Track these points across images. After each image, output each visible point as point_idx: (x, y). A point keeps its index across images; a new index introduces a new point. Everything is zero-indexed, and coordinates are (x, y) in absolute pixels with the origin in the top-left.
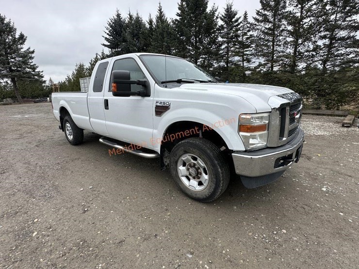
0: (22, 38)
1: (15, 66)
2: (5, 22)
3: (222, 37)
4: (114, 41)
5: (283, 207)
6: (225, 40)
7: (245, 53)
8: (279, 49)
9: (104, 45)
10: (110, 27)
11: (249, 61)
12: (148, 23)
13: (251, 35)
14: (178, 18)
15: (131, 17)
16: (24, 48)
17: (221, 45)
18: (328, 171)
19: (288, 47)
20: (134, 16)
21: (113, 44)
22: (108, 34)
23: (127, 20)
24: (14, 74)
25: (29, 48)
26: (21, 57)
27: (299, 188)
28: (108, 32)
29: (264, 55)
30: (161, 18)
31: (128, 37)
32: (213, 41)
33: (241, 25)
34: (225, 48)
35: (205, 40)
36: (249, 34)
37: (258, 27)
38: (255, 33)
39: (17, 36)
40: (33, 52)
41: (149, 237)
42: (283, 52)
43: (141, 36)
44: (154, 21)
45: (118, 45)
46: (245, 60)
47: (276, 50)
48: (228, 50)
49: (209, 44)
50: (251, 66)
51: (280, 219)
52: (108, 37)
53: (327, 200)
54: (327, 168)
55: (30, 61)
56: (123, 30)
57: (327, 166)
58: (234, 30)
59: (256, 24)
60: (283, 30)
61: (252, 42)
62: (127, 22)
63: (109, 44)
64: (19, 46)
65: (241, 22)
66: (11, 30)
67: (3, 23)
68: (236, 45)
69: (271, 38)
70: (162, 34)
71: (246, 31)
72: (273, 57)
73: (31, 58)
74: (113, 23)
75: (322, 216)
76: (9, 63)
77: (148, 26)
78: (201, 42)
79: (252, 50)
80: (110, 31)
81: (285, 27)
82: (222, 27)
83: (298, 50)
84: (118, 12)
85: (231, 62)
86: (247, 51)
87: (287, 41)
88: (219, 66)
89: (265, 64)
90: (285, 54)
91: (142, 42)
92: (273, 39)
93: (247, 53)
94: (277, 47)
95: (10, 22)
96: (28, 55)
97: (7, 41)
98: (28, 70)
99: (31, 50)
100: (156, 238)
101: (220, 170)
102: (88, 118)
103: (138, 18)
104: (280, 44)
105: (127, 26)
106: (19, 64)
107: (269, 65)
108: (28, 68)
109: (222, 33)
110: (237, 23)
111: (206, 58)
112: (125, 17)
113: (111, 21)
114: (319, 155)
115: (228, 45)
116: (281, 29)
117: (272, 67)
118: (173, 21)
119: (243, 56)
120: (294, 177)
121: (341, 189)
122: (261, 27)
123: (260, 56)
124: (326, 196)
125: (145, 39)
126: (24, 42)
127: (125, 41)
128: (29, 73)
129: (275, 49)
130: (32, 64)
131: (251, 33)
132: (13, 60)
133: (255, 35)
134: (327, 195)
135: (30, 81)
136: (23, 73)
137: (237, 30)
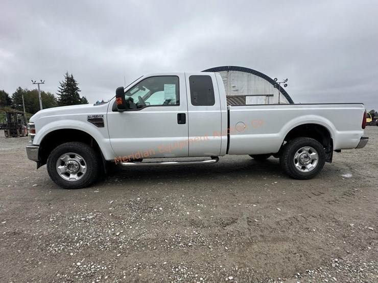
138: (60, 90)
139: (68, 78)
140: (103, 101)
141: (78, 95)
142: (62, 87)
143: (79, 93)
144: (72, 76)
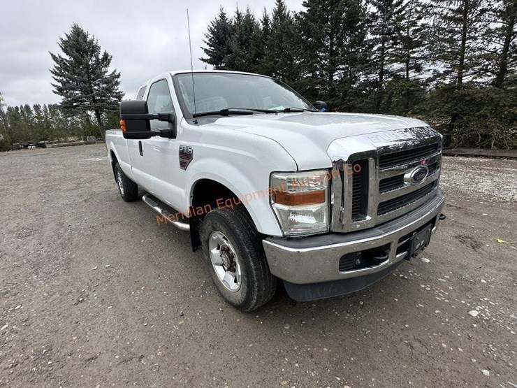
0: (107, 58)
1: (98, 94)
2: (88, 40)
3: (373, 33)
4: (215, 53)
5: (372, 340)
6: (378, 37)
7: (412, 55)
8: (473, 44)
9: (202, 59)
10: (212, 33)
11: (418, 69)
12: (262, 22)
13: (423, 25)
14: (305, 10)
15: (239, 15)
16: (109, 71)
17: (372, 47)
18: (503, 274)
19: (491, 40)
20: (244, 13)
21: (214, 57)
22: (208, 44)
23: (233, 21)
24: (97, 105)
25: (115, 71)
26: (106, 83)
27: (424, 304)
28: (207, 41)
29: (444, 58)
30: (280, 12)
31: (234, 46)
32: (359, 41)
33: (407, 9)
34: (378, 50)
35: (346, 41)
36: (420, 23)
37: (436, 10)
38: (430, 21)
39: (101, 57)
40: (119, 76)
41: (131, 358)
42: (480, 49)
43: (251, 42)
44: (271, 18)
45: (221, 59)
46: (411, 68)
47: (468, 47)
48: (383, 53)
49: (352, 46)
50: (421, 77)
51: (355, 363)
52: (208, 47)
53: (470, 338)
54: (504, 269)
55: (116, 88)
56: (227, 36)
57: (506, 265)
58: (393, 18)
59: (432, 6)
60: (483, 11)
61: (423, 37)
62: (233, 24)
63: (209, 58)
64: (103, 70)
65: (407, 5)
66: (94, 49)
67: (86, 41)
68: (396, 44)
69: (458, 27)
70: (280, 38)
71: (414, 19)
72: (462, 60)
73: (117, 83)
74: (215, 27)
75: (441, 371)
76: (92, 92)
77: (261, 27)
78: (340, 45)
79: (422, 51)
80: (210, 40)
81: (489, 5)
82: (374, 16)
83: (511, 44)
84: (221, 11)
85: (387, 71)
86: (414, 52)
87: (490, 29)
88: (368, 80)
89: (446, 73)
90: (486, 52)
91: (253, 52)
92: (465, 28)
93: (415, 55)
94: (471, 41)
95: (93, 40)
96: (113, 80)
97: (90, 63)
98: (113, 99)
99: (117, 73)
100: (140, 361)
101: (252, 264)
102: (130, 166)
103: (248, 16)
104: (477, 35)
105: (234, 29)
106: (103, 93)
107: (455, 74)
108: (113, 96)
109: (374, 26)
110: (400, 7)
111: (347, 68)
112: (231, 16)
113: (213, 25)
114: (500, 241)
115: (383, 44)
116: (480, 8)
117: (460, 77)
118: (296, 16)
119: (407, 62)
120: (426, 281)
121: (512, 316)
122: (442, 9)
123: (438, 58)
124: (472, 327)
125: (258, 47)
126: (109, 63)
127: (229, 51)
128: (115, 102)
129: (466, 45)
130: (117, 91)
131: (423, 21)
132: (96, 88)
133: (431, 24)
134: (475, 325)
135: (115, 113)
136: (108, 103)
137: (400, 19)
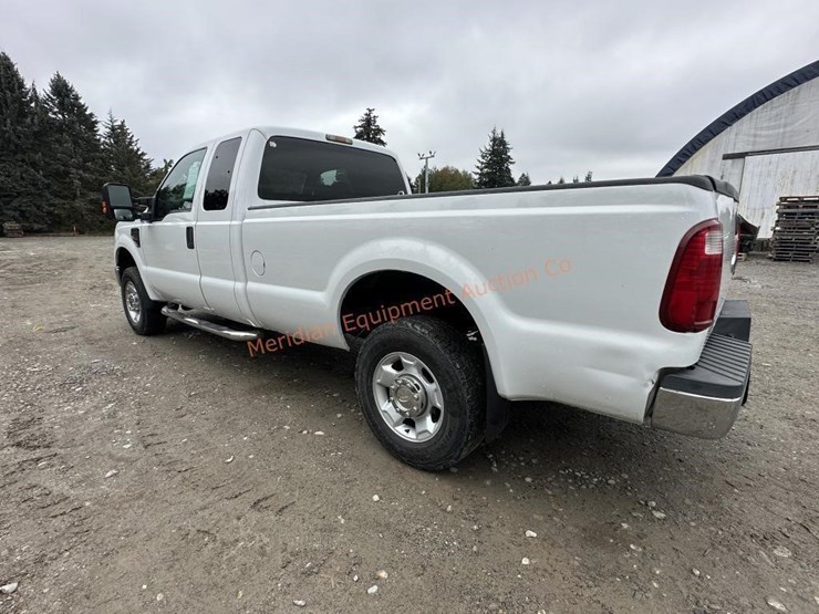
138: (479, 165)
139: (494, 140)
140: (561, 181)
141: (508, 171)
142: (483, 157)
143: (510, 167)
144: (502, 134)
